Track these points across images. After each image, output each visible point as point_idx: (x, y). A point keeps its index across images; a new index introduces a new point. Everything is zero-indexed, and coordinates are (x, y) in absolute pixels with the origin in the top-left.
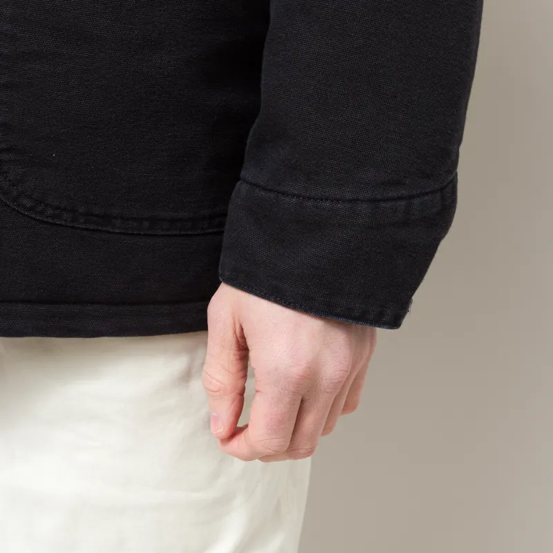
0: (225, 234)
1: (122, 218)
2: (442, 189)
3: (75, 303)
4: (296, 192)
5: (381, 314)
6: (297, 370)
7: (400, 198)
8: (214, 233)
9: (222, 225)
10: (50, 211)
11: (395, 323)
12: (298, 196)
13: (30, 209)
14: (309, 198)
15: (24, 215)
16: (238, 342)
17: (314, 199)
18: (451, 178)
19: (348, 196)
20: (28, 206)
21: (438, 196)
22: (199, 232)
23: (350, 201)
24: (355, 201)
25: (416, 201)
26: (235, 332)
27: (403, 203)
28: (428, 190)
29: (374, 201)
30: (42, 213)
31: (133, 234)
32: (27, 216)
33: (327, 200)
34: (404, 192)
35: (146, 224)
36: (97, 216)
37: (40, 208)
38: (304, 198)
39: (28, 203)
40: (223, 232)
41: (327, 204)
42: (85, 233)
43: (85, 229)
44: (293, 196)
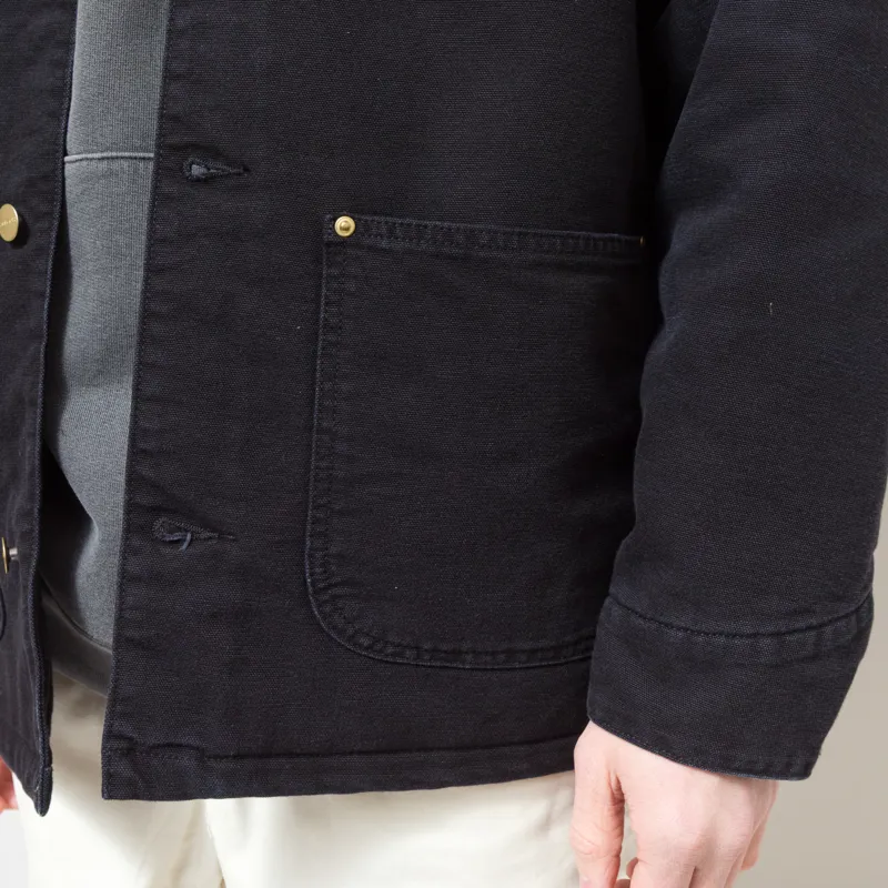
0: (593, 661)
1: (474, 652)
2: (857, 610)
3: (418, 750)
4: (683, 624)
5: (789, 765)
6: (690, 840)
7: (810, 628)
8: (581, 660)
9: (589, 649)
10: (390, 650)
11: (804, 772)
12: (686, 630)
13: (367, 649)
14: (699, 633)
15: (361, 655)
16: (613, 794)
17: (705, 633)
18: (866, 595)
19: (748, 630)
20: (365, 644)
21: (853, 618)
22: (563, 661)
23: (749, 636)
24: (755, 635)
25: (828, 630)
26: (610, 784)
27: (813, 633)
28: (841, 614)
29: (778, 634)
30: (381, 651)
31: (485, 669)
32: (365, 656)
33: (721, 634)
34: (814, 622)
35: (502, 657)
36: (445, 652)
37: (378, 646)
38: (692, 631)
39: (365, 642)
40: (590, 658)
41: (722, 640)
42: (429, 670)
43: (430, 667)
44: (679, 629)
